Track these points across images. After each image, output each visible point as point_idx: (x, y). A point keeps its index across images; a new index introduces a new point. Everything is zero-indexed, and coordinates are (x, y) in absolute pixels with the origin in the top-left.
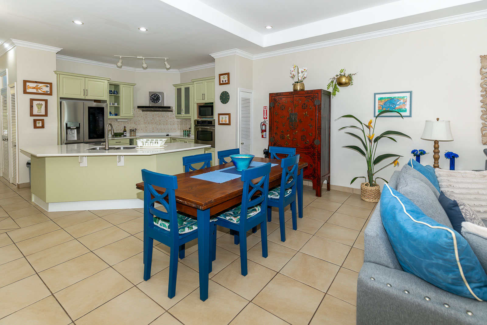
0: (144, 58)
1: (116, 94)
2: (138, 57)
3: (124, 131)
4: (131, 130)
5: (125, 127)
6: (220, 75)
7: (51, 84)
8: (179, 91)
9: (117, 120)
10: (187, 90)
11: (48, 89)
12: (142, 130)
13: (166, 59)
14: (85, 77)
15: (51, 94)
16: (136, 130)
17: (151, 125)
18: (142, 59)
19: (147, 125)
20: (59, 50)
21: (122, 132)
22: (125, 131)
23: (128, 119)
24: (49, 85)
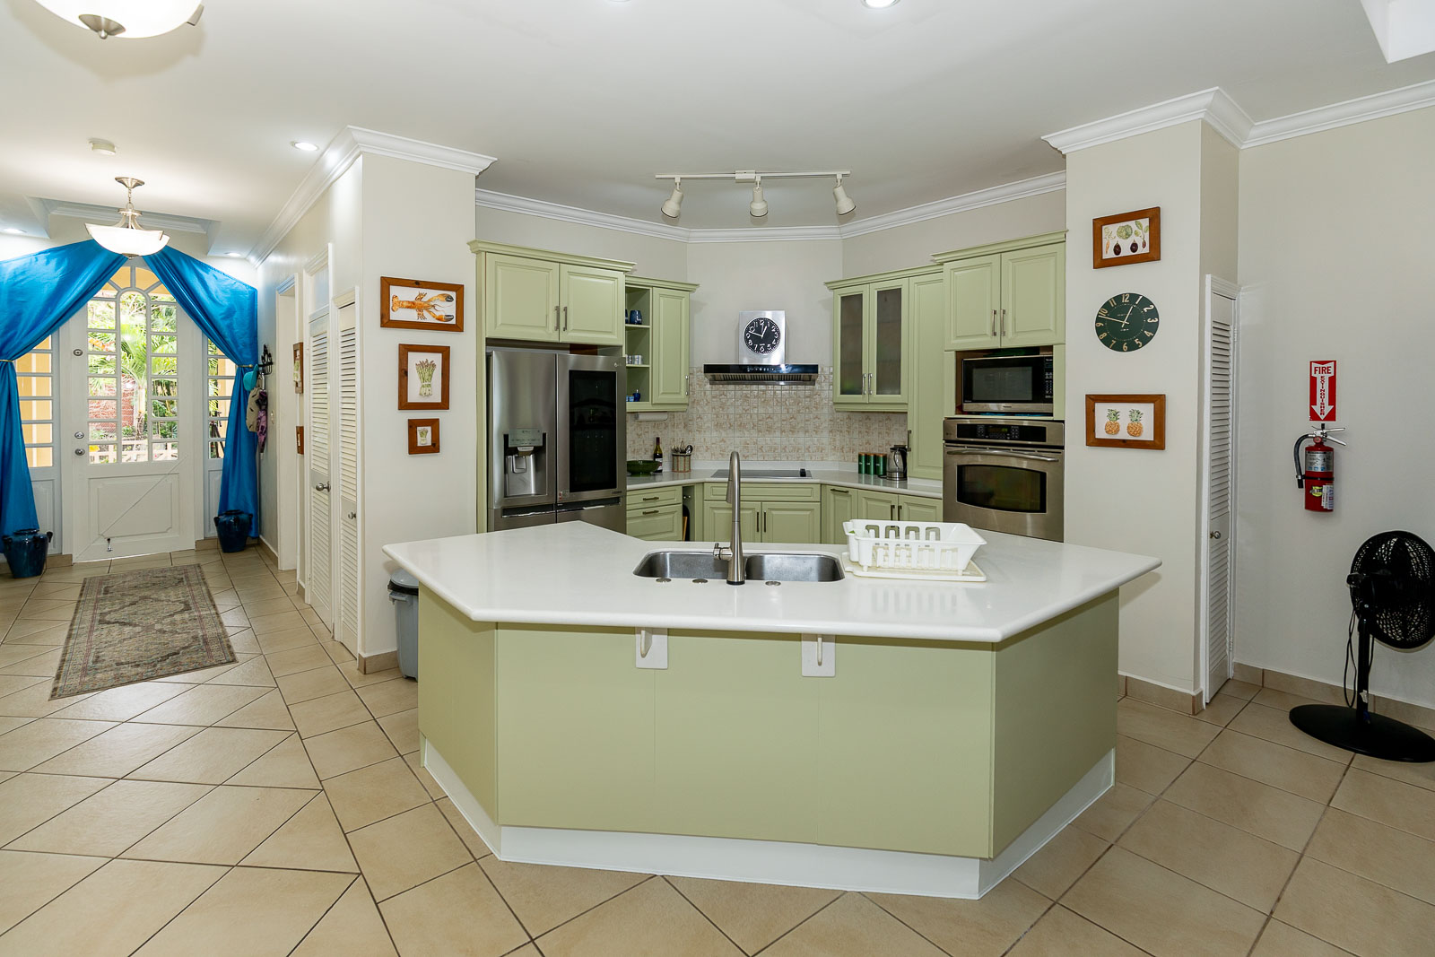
0: (758, 179)
1: (639, 323)
2: (738, 176)
3: (655, 456)
4: (676, 451)
5: (658, 439)
6: (1099, 224)
7: (459, 289)
8: (852, 306)
9: (637, 418)
10: (890, 301)
11: (448, 309)
12: (707, 449)
13: (839, 177)
14: (561, 260)
15: (458, 328)
16: (692, 449)
17: (737, 434)
18: (753, 181)
19: (724, 434)
20: (484, 162)
21: (648, 457)
22: (657, 454)
23: (669, 414)
24: (453, 294)
